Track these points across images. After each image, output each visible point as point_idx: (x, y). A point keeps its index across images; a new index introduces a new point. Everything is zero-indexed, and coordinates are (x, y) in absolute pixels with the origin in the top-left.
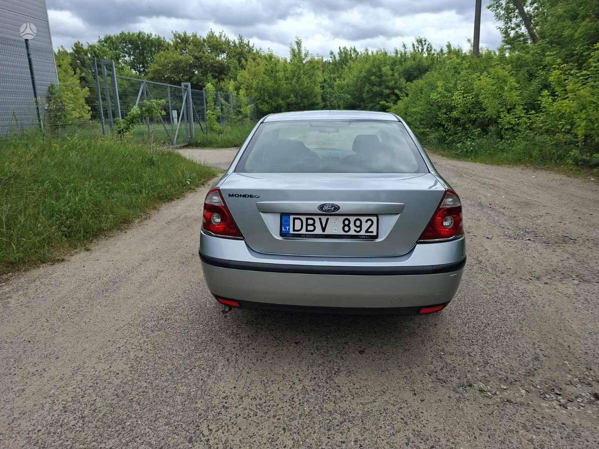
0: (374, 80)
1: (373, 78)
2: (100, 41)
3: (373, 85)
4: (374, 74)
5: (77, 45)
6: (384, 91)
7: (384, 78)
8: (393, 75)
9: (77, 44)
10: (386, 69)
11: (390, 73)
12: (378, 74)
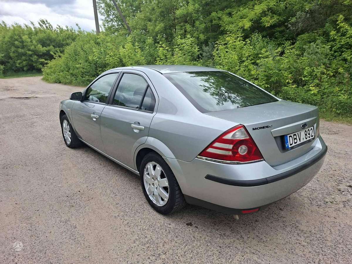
0: (18, 44)
1: (16, 42)
3: (18, 47)
4: (17, 40)
6: (28, 52)
7: (25, 44)
8: (31, 42)
10: (25, 38)
11: (29, 40)
12: (20, 40)
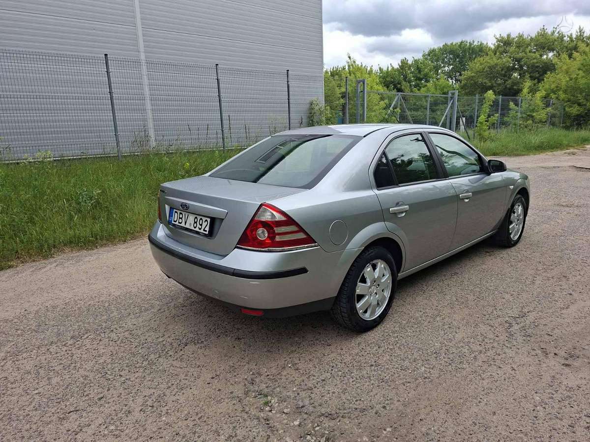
2: (423, 56)
5: (402, 62)
9: (403, 60)
